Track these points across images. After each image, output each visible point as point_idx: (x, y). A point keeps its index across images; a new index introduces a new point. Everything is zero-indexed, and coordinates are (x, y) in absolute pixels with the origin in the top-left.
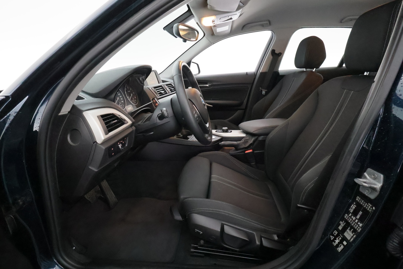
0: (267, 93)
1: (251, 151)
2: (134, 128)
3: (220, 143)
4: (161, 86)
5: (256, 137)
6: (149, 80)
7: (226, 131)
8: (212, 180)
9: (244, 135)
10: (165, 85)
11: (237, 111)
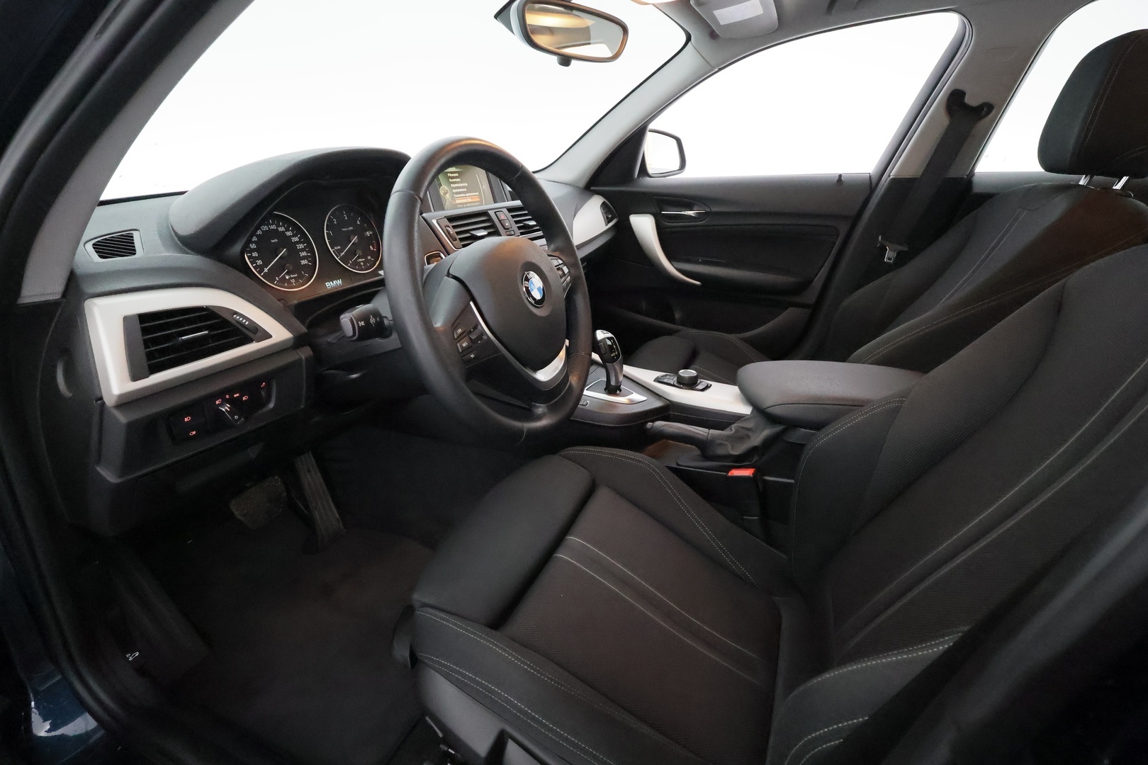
0: (902, 260)
1: (747, 473)
2: (305, 353)
3: (649, 425)
4: (485, 213)
5: (778, 428)
6: (454, 191)
7: (690, 384)
8: (561, 555)
9: (746, 410)
10: (505, 210)
11: (786, 308)
